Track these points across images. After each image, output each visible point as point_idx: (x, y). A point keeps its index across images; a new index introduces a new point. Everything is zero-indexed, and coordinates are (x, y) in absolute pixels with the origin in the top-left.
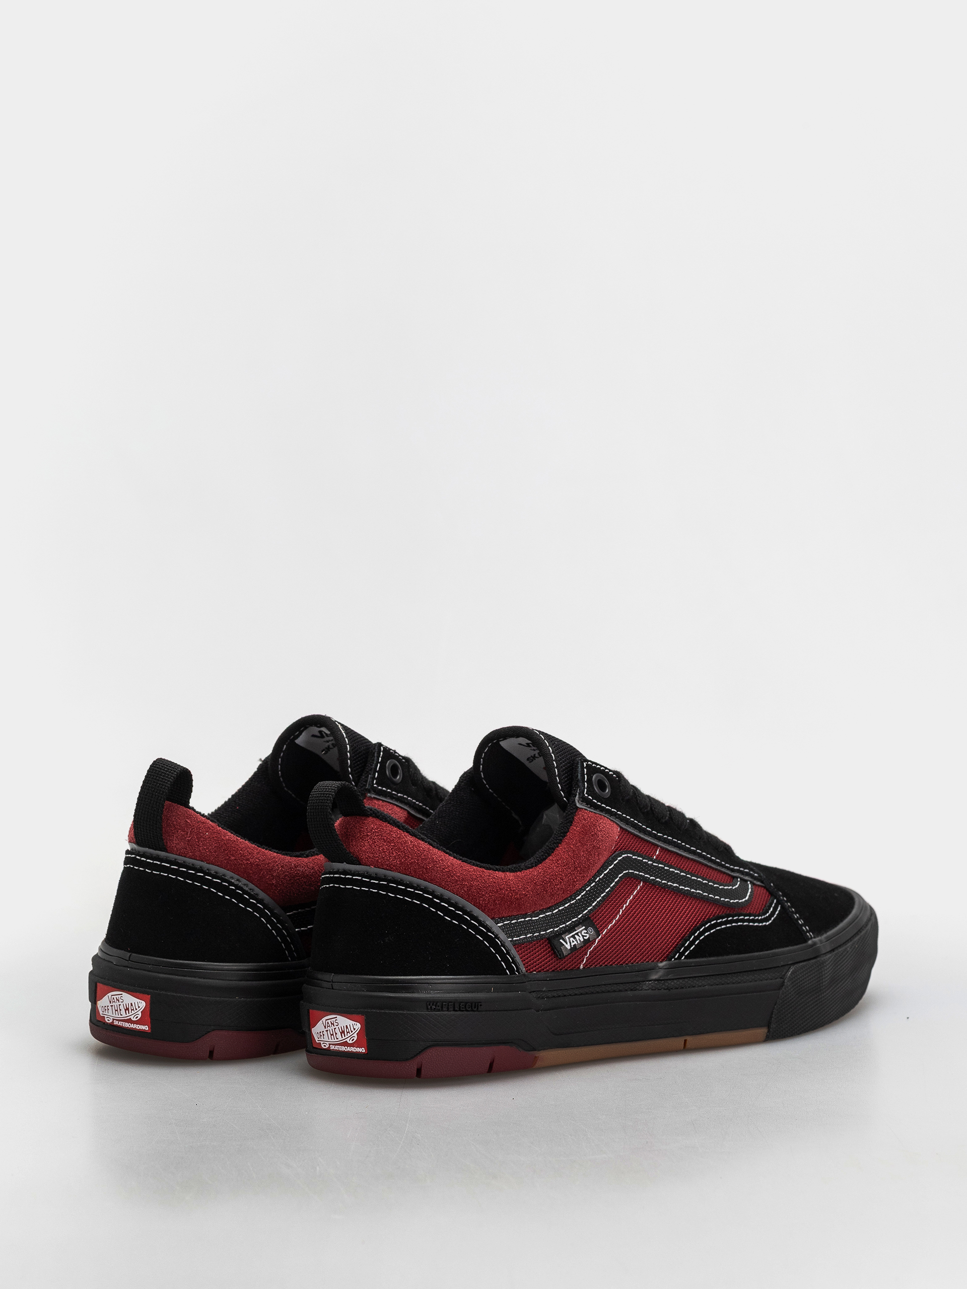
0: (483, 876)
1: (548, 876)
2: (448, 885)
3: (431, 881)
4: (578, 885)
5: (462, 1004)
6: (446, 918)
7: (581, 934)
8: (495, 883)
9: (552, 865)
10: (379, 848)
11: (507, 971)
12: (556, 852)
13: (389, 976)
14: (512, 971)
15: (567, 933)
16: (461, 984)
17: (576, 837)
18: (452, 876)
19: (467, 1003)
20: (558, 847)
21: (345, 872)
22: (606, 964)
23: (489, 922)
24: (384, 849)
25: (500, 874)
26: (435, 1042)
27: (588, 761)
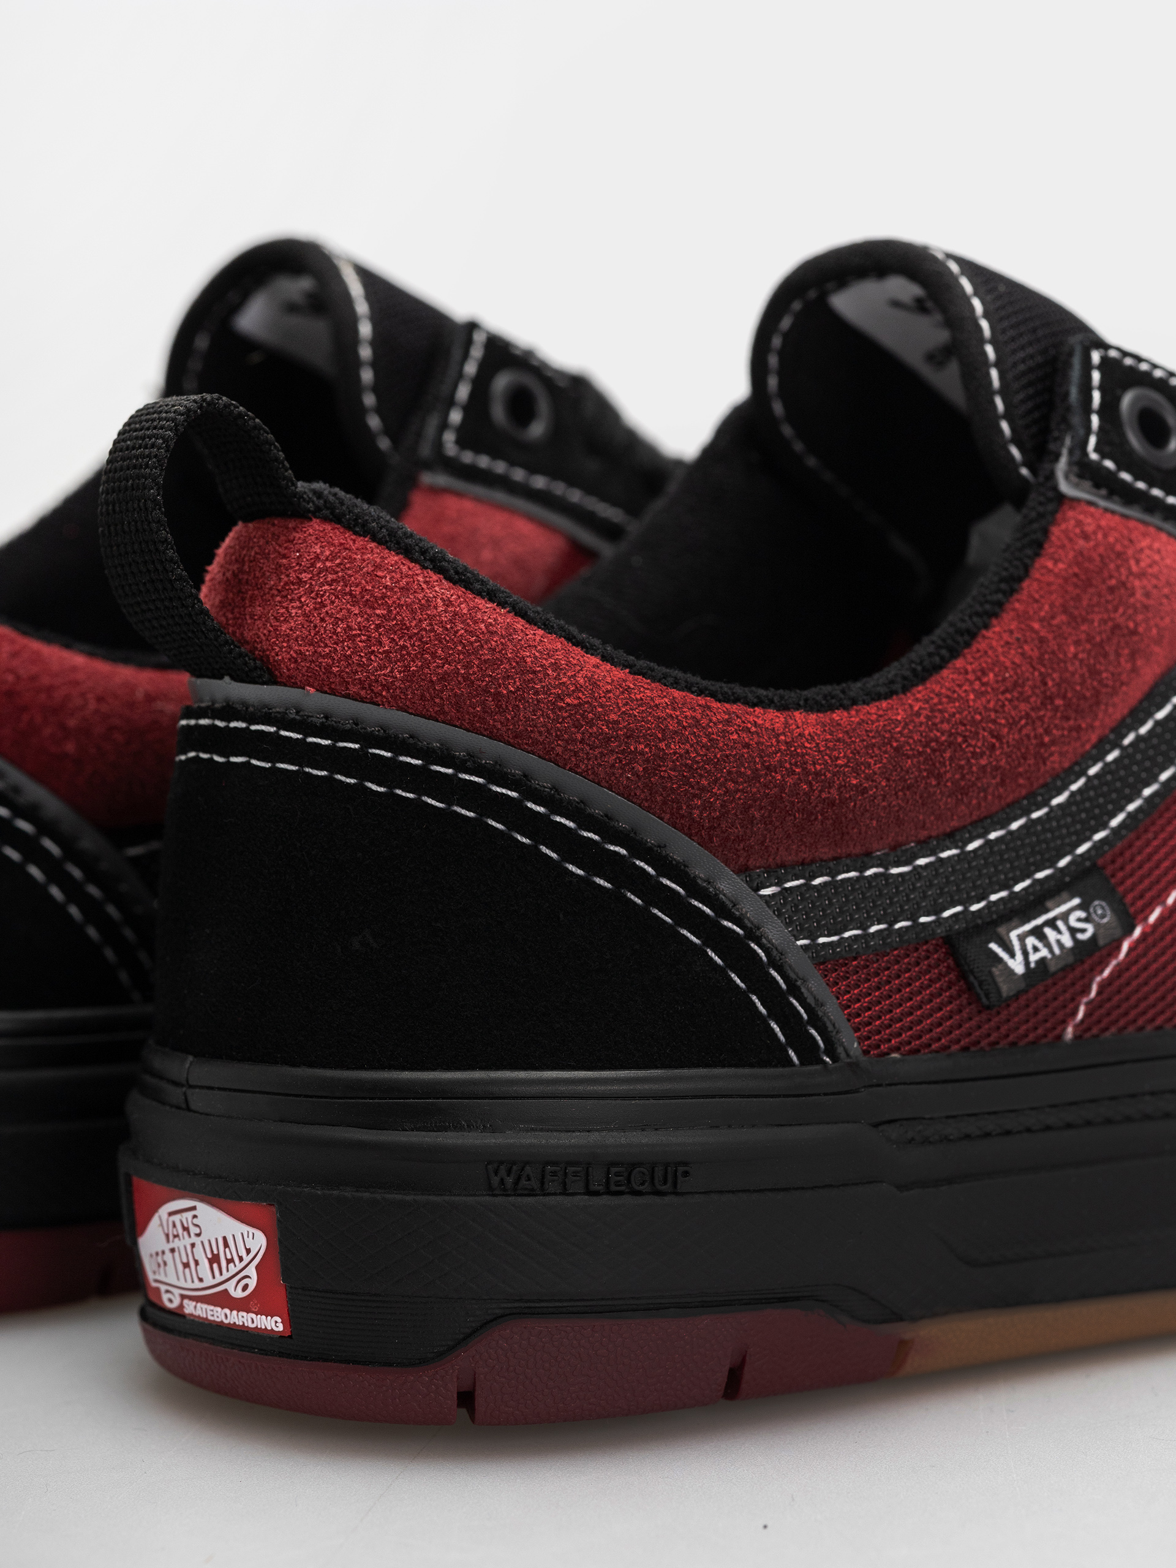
0: (704, 722)
1: (946, 726)
2: (576, 754)
3: (516, 740)
4: (1055, 758)
5: (614, 1170)
6: (571, 867)
7: (1066, 922)
8: (747, 746)
9: (960, 686)
10: (336, 624)
11: (792, 1053)
12: (980, 644)
13: (361, 1068)
14: (809, 1053)
15: (1015, 921)
16: (617, 1098)
17: (1051, 593)
18: (591, 724)
19: (634, 1165)
20: (986, 626)
21: (229, 711)
22: (1159, 1021)
23: (729, 884)
24: (350, 628)
25: (770, 718)
26: (520, 1300)
27: (1102, 345)
